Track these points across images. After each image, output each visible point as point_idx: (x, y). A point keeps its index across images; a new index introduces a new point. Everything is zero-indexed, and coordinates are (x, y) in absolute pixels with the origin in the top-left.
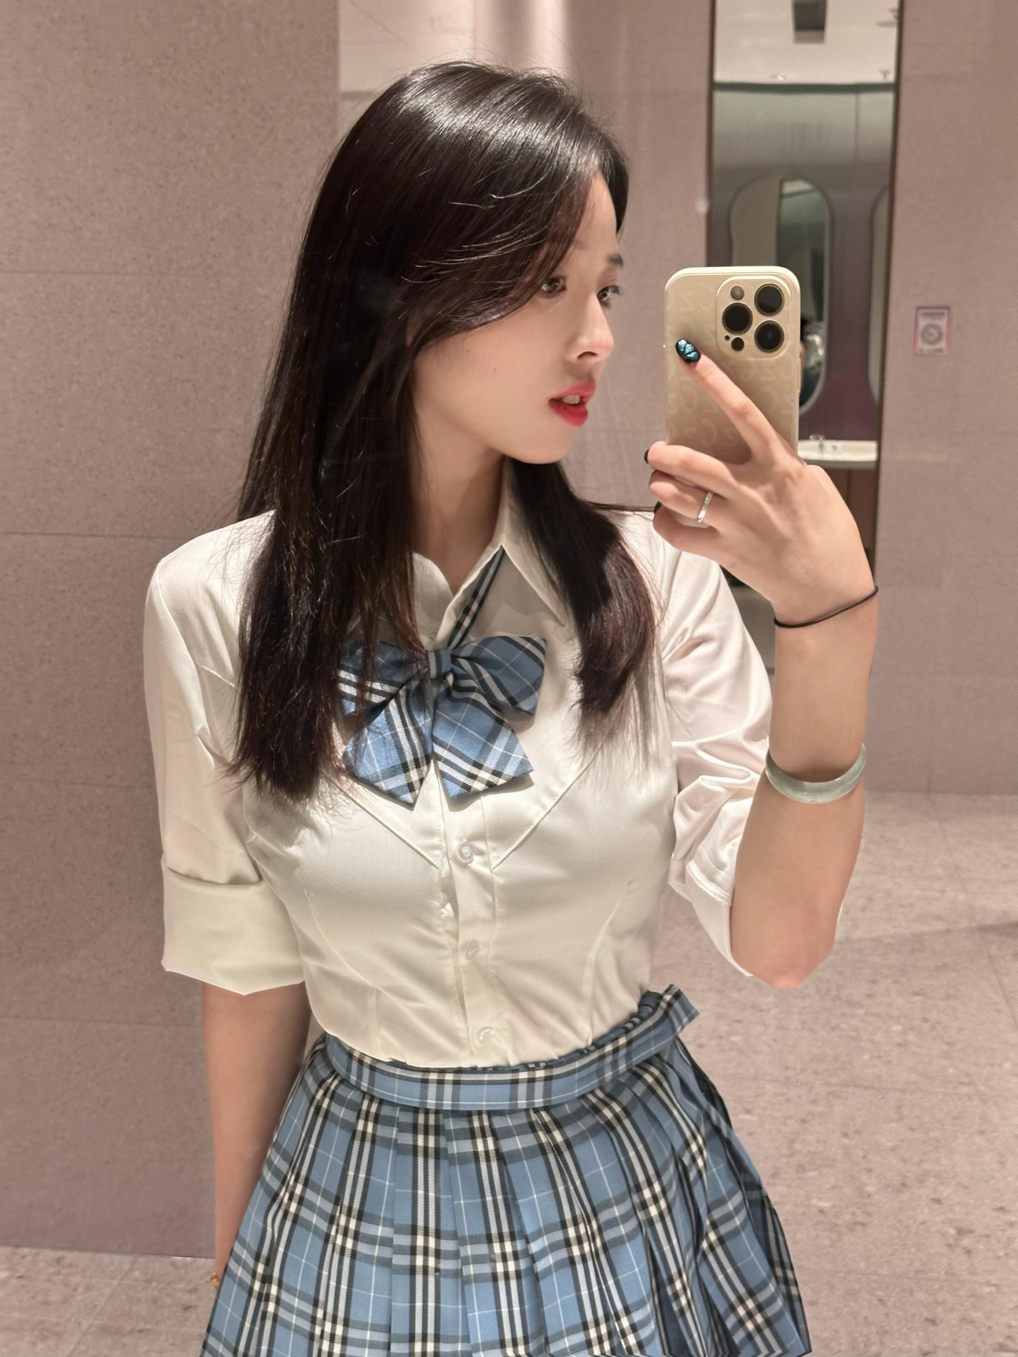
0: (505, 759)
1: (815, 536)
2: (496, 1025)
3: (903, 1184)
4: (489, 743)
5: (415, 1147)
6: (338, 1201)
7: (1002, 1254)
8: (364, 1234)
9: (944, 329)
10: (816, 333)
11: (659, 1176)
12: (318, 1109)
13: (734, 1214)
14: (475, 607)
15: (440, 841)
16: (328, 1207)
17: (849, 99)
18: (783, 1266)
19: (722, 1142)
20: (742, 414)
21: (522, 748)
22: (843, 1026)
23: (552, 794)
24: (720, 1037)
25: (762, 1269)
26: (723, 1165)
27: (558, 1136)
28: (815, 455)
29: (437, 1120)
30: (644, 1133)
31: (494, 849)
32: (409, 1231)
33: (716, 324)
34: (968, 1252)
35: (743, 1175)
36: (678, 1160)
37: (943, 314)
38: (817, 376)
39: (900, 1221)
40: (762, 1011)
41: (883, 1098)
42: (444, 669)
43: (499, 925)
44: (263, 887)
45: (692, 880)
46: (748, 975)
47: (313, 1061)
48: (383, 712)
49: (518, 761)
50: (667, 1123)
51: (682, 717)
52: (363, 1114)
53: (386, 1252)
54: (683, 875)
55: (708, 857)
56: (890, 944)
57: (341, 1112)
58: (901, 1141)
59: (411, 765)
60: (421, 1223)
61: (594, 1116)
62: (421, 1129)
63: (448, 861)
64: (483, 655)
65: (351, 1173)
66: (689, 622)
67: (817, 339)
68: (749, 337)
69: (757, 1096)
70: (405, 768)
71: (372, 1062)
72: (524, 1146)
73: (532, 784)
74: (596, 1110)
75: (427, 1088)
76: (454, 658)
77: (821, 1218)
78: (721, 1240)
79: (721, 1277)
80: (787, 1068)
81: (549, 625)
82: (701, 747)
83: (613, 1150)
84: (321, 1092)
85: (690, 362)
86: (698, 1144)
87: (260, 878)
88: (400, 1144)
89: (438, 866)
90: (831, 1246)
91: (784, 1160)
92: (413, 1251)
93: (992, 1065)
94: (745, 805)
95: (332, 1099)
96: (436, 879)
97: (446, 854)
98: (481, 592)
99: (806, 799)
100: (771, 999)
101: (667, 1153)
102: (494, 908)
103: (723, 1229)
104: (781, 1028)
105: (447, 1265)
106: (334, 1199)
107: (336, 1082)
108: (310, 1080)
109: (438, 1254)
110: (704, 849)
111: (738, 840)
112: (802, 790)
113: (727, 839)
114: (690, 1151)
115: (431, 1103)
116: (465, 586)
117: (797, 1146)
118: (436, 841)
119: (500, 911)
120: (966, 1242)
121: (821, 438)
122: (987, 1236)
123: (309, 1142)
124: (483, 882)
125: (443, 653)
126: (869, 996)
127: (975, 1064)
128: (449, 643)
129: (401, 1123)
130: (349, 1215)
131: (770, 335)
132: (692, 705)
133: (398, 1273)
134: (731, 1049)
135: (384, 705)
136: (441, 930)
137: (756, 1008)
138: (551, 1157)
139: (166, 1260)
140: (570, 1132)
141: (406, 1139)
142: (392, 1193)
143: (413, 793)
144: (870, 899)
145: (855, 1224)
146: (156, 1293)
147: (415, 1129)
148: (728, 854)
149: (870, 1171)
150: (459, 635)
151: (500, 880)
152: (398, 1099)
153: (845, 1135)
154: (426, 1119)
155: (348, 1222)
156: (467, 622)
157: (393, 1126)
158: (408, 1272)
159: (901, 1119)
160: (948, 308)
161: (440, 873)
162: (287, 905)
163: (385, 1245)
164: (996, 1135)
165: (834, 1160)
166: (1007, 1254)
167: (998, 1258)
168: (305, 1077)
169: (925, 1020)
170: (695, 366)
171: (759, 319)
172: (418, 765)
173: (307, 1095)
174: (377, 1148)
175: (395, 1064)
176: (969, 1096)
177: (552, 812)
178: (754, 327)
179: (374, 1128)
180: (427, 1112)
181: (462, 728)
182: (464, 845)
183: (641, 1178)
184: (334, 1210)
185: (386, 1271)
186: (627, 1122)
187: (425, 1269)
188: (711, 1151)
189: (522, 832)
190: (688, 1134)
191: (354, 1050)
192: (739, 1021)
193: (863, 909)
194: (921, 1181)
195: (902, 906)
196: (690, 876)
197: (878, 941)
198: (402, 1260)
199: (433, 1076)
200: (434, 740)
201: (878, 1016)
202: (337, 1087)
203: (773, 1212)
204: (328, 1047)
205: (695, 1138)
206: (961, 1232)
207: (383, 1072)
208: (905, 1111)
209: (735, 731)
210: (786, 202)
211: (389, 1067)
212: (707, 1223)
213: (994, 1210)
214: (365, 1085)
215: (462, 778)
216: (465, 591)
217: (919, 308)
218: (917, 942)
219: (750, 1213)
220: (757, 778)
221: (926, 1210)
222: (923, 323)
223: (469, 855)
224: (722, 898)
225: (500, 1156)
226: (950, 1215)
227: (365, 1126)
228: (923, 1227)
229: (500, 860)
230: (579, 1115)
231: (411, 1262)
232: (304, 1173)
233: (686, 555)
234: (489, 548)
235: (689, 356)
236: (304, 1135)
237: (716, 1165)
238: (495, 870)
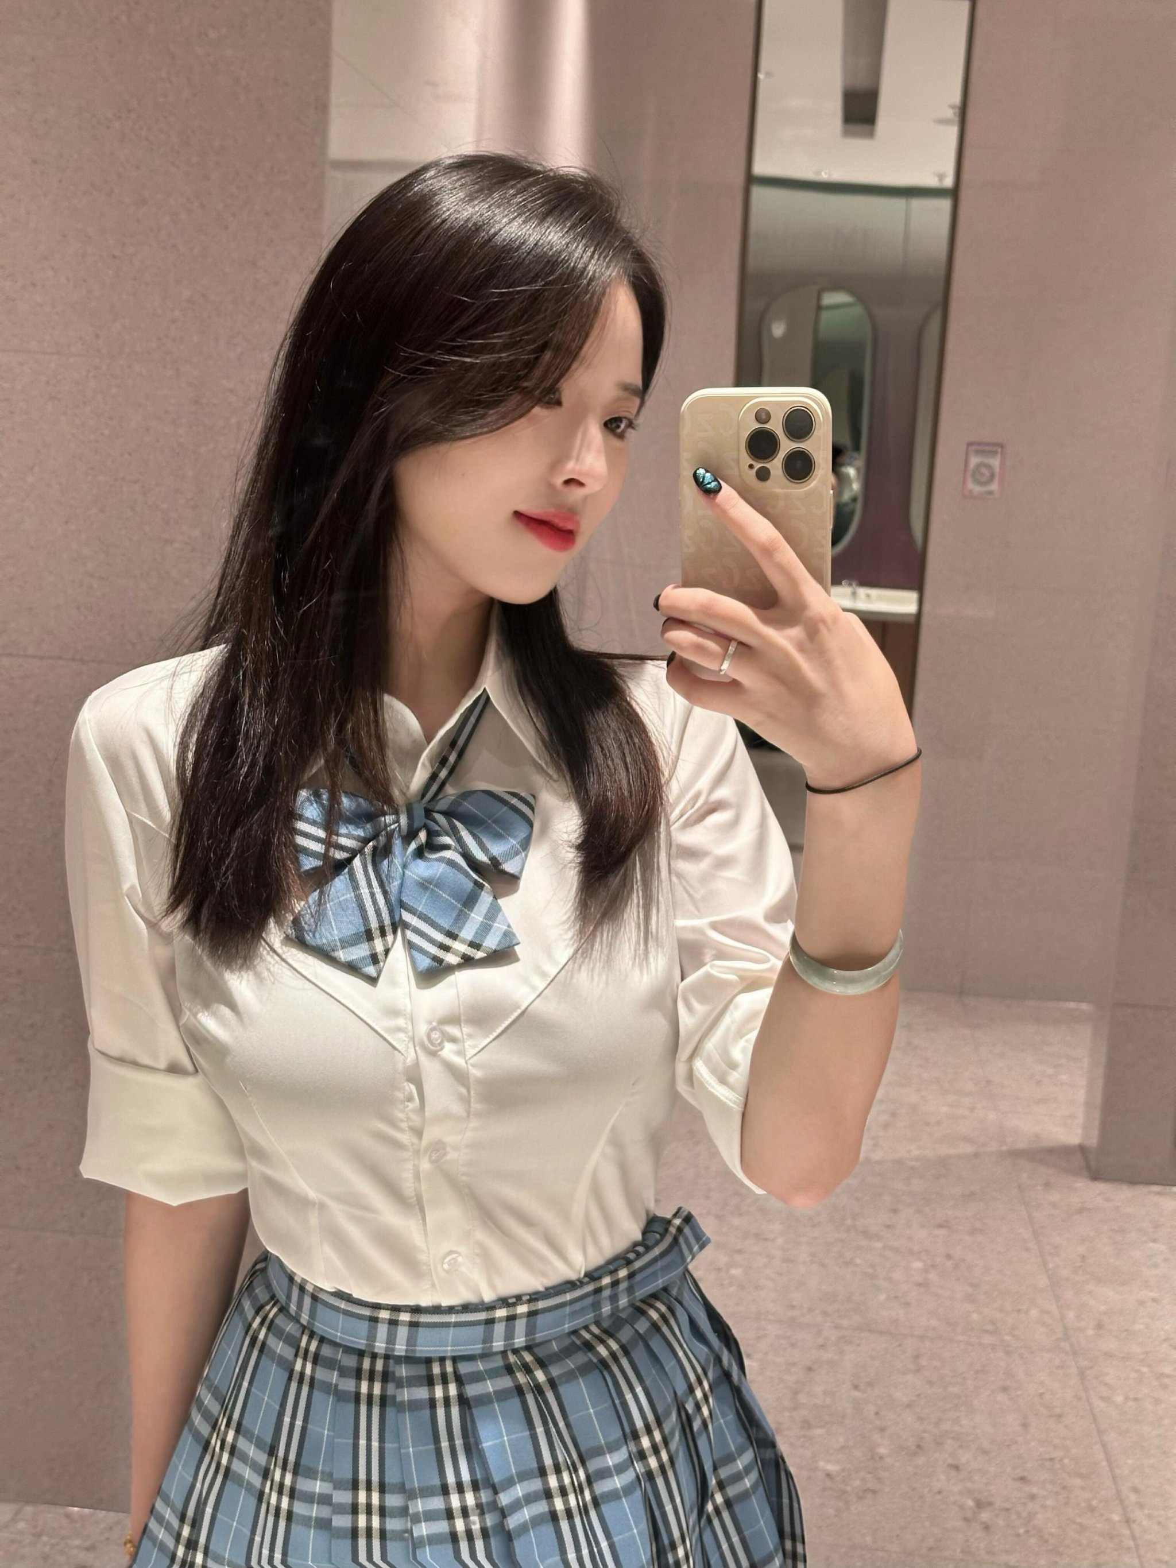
0: (485, 929)
1: (851, 689)
2: (462, 1249)
3: (919, 1446)
4: (466, 910)
5: (357, 1395)
6: (272, 1451)
7: (1021, 1531)
8: (301, 1492)
9: (997, 470)
10: (850, 465)
11: (659, 1424)
12: (254, 1339)
13: (744, 1474)
14: (452, 758)
15: (406, 1024)
16: (262, 1458)
17: (898, 204)
18: (794, 1539)
19: (732, 1391)
20: (768, 551)
21: (505, 918)
22: (858, 1261)
23: (543, 974)
24: (719, 1270)
25: (770, 1539)
26: (731, 1417)
27: (540, 1376)
28: (848, 603)
29: (385, 1366)
30: (643, 1373)
31: (470, 1036)
32: (350, 1486)
33: (739, 451)
34: (987, 1528)
35: (755, 1430)
36: (681, 1408)
37: (996, 453)
38: (852, 513)
39: (914, 1489)
40: (766, 1240)
41: (900, 1345)
42: (416, 825)
43: (474, 1123)
44: (199, 1079)
45: (701, 1084)
46: (759, 1191)
47: (252, 1282)
48: (346, 870)
49: (503, 931)
50: (670, 1365)
51: (692, 892)
52: (301, 1352)
53: (325, 1512)
54: (690, 1077)
55: (718, 1057)
56: (912, 1168)
57: (279, 1347)
58: (919, 1395)
59: (376, 933)
60: (362, 1476)
61: (585, 1353)
62: (365, 1374)
63: (415, 1047)
64: (461, 809)
65: (287, 1420)
66: (703, 783)
67: (851, 471)
68: (776, 465)
69: (758, 1338)
70: (369, 936)
71: (314, 1289)
72: (496, 1389)
73: (517, 960)
74: (588, 1347)
75: (376, 1328)
76: (428, 813)
77: (829, 1483)
78: (728, 1503)
79: (725, 1546)
80: (793, 1307)
81: (538, 780)
82: (714, 926)
83: (607, 1394)
84: (258, 1320)
85: (710, 493)
86: (703, 1390)
87: (197, 1071)
88: (340, 1390)
89: (402, 1051)
90: (836, 1516)
91: (787, 1414)
92: (355, 1510)
93: (1019, 1311)
94: (763, 997)
95: (269, 1329)
96: (400, 1067)
97: (413, 1039)
98: (461, 742)
99: (837, 989)
100: (777, 1227)
101: (669, 1399)
102: (469, 1103)
103: (732, 1491)
104: (787, 1260)
105: (393, 1524)
106: (268, 1449)
107: (275, 1310)
108: (247, 1305)
109: (383, 1512)
110: (710, 1045)
111: (753, 1036)
112: (832, 978)
113: (740, 1034)
114: (695, 1398)
115: (380, 1346)
116: (442, 733)
117: (802, 1399)
118: (401, 1022)
119: (476, 1106)
120: (985, 1516)
121: (854, 585)
122: (1007, 1510)
123: (243, 1379)
124: (457, 1075)
125: (415, 806)
126: (888, 1227)
127: (1001, 1310)
128: (423, 796)
129: (343, 1366)
130: (284, 1469)
131: (799, 464)
132: (705, 879)
133: (338, 1538)
134: (731, 1284)
135: (349, 861)
136: (404, 1125)
137: (759, 1236)
138: (530, 1399)
139: (60, 1510)
140: (555, 1371)
141: (348, 1385)
142: (331, 1444)
143: (377, 965)
144: (893, 1115)
145: (865, 1491)
146: (47, 1549)
147: (358, 1375)
148: (742, 1052)
149: (882, 1430)
150: (434, 788)
151: (476, 1073)
152: (341, 1338)
153: (856, 1387)
154: (373, 1364)
155: (283, 1476)
156: (443, 774)
157: (334, 1370)
158: (350, 1536)
159: (918, 1370)
160: (1002, 446)
161: (405, 1061)
162: (226, 1101)
163: (323, 1504)
164: (1019, 1392)
165: (844, 1416)
166: (1027, 1532)
167: (1018, 1535)
168: (242, 1300)
169: (949, 1257)
170: (714, 498)
171: (787, 446)
172: (383, 934)
173: (243, 1322)
174: (316, 1393)
175: (339, 1295)
176: (994, 1348)
177: (543, 995)
178: (781, 455)
179: (313, 1370)
180: (374, 1356)
181: (435, 891)
182: (433, 1029)
183: (639, 1424)
184: (269, 1463)
185: (324, 1535)
186: (625, 1362)
187: (369, 1530)
188: (717, 1399)
189: (507, 1016)
190: (692, 1377)
191: (295, 1274)
192: (740, 1252)
193: (886, 1126)
194: (939, 1443)
195: (928, 1124)
196: (698, 1079)
197: (900, 1162)
198: (342, 1521)
199: (384, 1315)
200: (402, 905)
201: (896, 1250)
202: (275, 1316)
203: (789, 1474)
204: (270, 1266)
205: (700, 1383)
206: (980, 1505)
207: (325, 1304)
208: (924, 1362)
209: (755, 911)
210: (825, 316)
211: (333, 1298)
212: (713, 1482)
213: (1015, 1479)
214: (305, 1318)
215: (434, 950)
216: (442, 739)
217: (970, 444)
218: (942, 1166)
219: (763, 1475)
220: (779, 964)
221: (943, 1477)
222: (974, 460)
223: (439, 1041)
224: (735, 1103)
225: (464, 1401)
226: (969, 1485)
227: (304, 1366)
228: (939, 1497)
229: (478, 1049)
230: (568, 1352)
231: (352, 1523)
232: (236, 1416)
233: (698, 711)
234: (471, 692)
235: (709, 486)
236: (237, 1370)
237: (723, 1416)
238: (470, 1061)
